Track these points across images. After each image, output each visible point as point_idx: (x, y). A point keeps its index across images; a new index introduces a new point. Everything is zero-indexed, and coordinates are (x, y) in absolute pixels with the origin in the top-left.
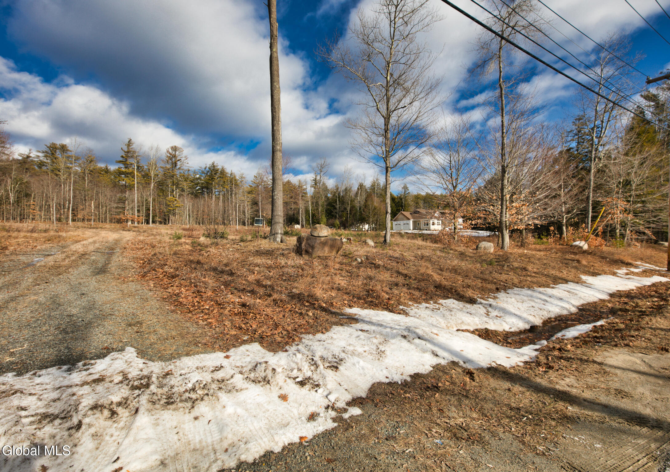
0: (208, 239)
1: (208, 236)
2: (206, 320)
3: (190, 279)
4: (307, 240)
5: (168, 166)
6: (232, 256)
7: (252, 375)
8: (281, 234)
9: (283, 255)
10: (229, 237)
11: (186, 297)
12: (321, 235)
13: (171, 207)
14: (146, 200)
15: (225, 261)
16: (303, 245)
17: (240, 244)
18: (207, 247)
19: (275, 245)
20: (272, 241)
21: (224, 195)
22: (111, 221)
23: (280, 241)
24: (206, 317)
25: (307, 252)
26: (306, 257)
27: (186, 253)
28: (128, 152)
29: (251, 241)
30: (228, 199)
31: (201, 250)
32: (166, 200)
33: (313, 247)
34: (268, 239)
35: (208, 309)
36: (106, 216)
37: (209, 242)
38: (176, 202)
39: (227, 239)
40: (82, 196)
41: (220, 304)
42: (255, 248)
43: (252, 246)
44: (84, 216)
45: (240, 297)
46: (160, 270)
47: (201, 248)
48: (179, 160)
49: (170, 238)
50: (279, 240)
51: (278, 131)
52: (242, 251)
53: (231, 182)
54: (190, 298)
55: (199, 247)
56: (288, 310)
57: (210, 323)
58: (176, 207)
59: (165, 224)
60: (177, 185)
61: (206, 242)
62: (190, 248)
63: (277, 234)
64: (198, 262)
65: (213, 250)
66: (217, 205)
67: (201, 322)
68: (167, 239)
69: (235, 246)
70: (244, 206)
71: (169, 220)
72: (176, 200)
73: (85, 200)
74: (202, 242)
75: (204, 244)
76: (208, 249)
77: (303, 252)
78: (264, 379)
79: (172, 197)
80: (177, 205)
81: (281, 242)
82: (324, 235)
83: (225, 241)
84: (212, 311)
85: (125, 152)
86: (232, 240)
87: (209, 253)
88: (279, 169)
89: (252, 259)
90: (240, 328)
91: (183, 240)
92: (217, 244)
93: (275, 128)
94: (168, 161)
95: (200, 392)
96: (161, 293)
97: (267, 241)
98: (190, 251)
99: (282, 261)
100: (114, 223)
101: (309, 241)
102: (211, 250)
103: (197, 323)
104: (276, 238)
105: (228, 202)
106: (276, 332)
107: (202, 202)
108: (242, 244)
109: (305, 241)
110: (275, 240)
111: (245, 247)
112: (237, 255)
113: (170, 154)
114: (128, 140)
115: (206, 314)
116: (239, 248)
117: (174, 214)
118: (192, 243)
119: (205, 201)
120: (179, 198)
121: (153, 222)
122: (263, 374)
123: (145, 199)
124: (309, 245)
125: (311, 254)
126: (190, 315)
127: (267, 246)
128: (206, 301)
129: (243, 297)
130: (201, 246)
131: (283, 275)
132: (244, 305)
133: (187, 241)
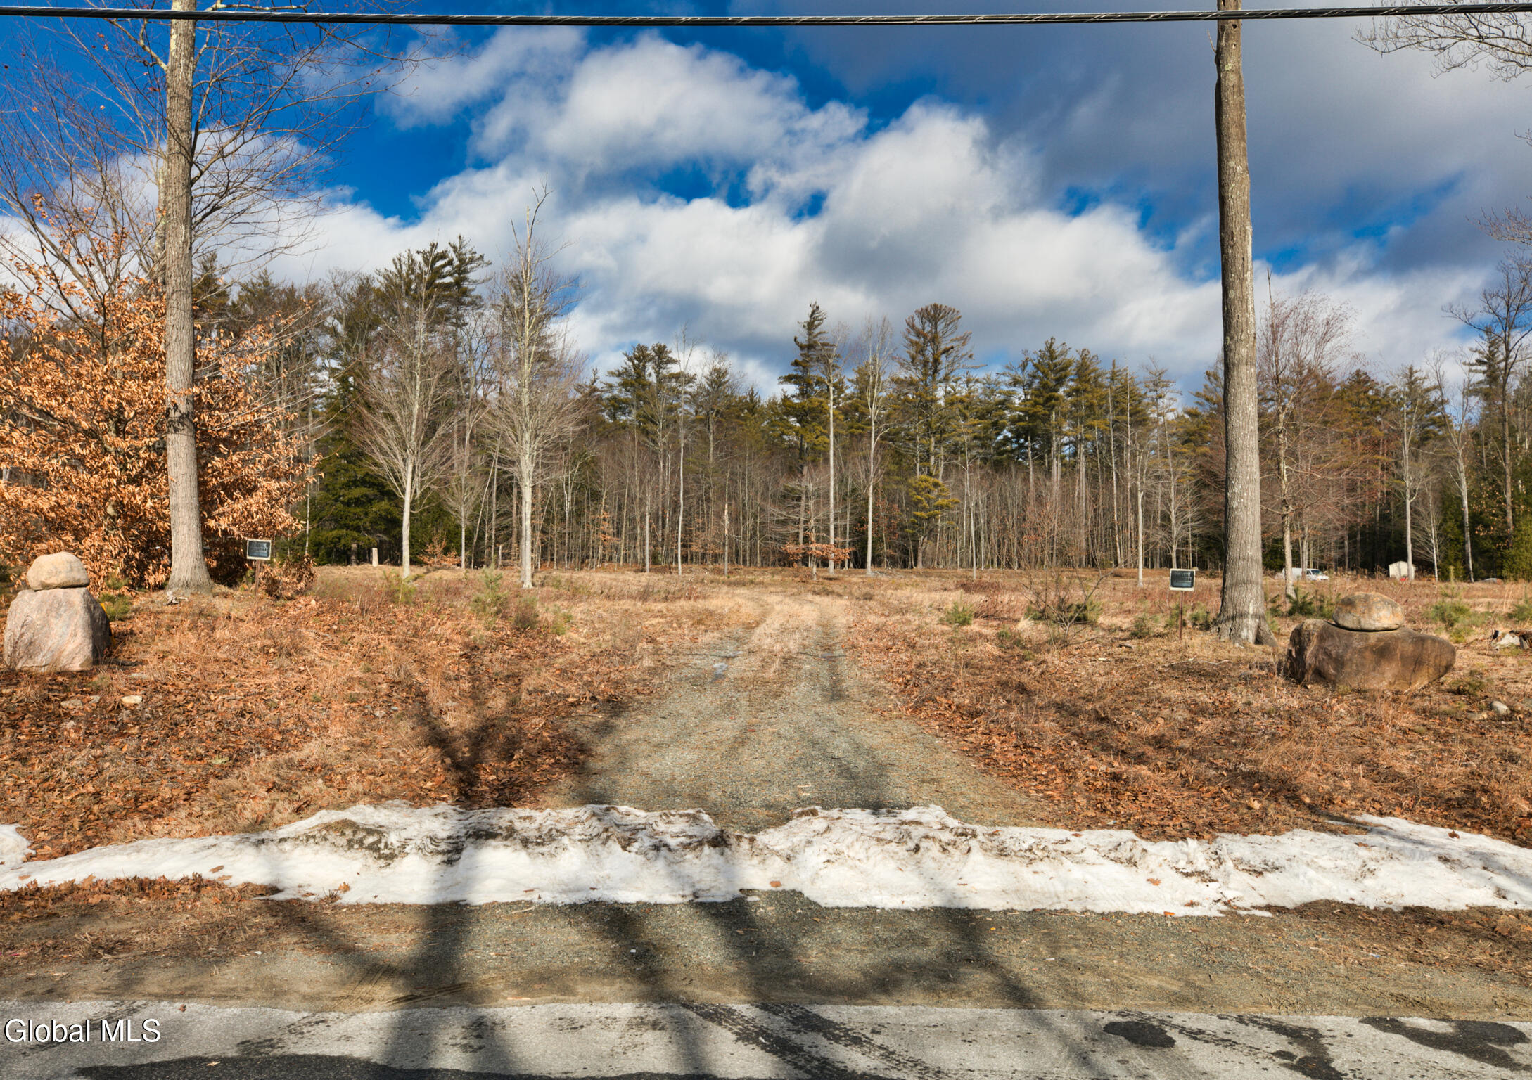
0: (1041, 626)
1: (1041, 616)
2: (1042, 791)
3: (1006, 720)
4: (1321, 638)
5: (915, 374)
6: (1103, 679)
7: (1112, 855)
8: (1255, 615)
9: (1247, 680)
10: (1101, 620)
11: (1003, 753)
12: (1367, 623)
13: (924, 509)
14: (854, 490)
15: (1085, 691)
16: (1308, 653)
17: (1128, 643)
18: (1038, 649)
19: (1232, 652)
20: (1225, 637)
21: (1091, 457)
22: (765, 562)
23: (1252, 638)
24: (1041, 787)
25: (1320, 676)
26: (1316, 689)
27: (988, 664)
28: (810, 346)
29: (1160, 635)
30: (1109, 468)
31: (1023, 659)
32: (909, 486)
33: (1340, 663)
34: (1214, 630)
35: (1046, 777)
36: (755, 544)
37: (1045, 637)
38: (936, 492)
39: (1093, 625)
40: (700, 488)
41: (1067, 771)
42: (1169, 656)
43: (1157, 653)
44: (704, 547)
45: (1111, 764)
46: (944, 700)
47: (1023, 652)
48: (946, 351)
49: (941, 622)
50: (1248, 634)
51: (1243, 300)
52: (1131, 665)
53: (1116, 402)
54: (1010, 755)
55: (1017, 650)
56: (1209, 795)
57: (1050, 796)
58: (937, 508)
59: (905, 565)
60: (940, 433)
61: (1035, 636)
62: (997, 652)
63: (1242, 615)
64: (1022, 689)
65: (1055, 659)
66: (1067, 495)
67: (1033, 793)
68: (932, 622)
69: (1115, 650)
70: (1165, 495)
71: (916, 551)
72: (936, 485)
73: (708, 500)
74: (1025, 635)
75: (1030, 641)
76: (1041, 657)
77: (1308, 676)
78: (1129, 860)
79: (925, 476)
80: (940, 501)
81: (1258, 641)
82: (1378, 625)
83: (1087, 633)
84: (1053, 780)
85: (802, 347)
86: (1111, 630)
87: (1044, 666)
88: (1246, 416)
89: (1155, 687)
90: (1104, 810)
91: (975, 627)
92: (1065, 643)
93: (1232, 294)
94: (913, 359)
95: (1040, 854)
96: (954, 742)
97: (1209, 637)
98: (998, 659)
99: (1238, 696)
100: (774, 565)
101: (1328, 644)
102: (1048, 657)
103: (1027, 794)
104: (1240, 628)
105: (1108, 479)
106: (1171, 823)
107: (1019, 486)
108: (1133, 643)
109: (1315, 641)
110: (1235, 636)
111: (1141, 654)
112: (1117, 677)
113: (918, 334)
114: (810, 310)
115: (1041, 783)
116: (1124, 656)
117: (932, 534)
118: (999, 635)
119: (1026, 480)
120: (946, 477)
121: (876, 561)
122: (1128, 855)
123: (849, 488)
124: (1329, 655)
125: (1334, 683)
126: (1014, 781)
127: (1207, 652)
128: (1040, 763)
129: (1116, 764)
130: (1024, 648)
131: (1231, 734)
132: (1116, 777)
133: (987, 631)
